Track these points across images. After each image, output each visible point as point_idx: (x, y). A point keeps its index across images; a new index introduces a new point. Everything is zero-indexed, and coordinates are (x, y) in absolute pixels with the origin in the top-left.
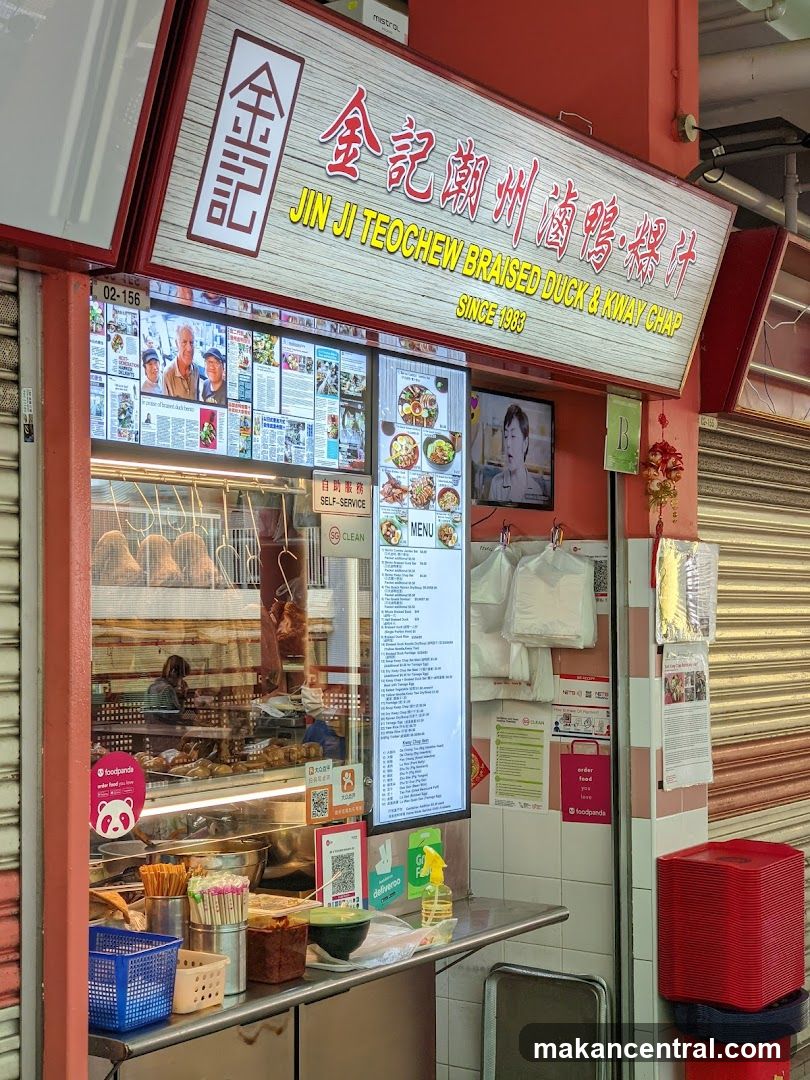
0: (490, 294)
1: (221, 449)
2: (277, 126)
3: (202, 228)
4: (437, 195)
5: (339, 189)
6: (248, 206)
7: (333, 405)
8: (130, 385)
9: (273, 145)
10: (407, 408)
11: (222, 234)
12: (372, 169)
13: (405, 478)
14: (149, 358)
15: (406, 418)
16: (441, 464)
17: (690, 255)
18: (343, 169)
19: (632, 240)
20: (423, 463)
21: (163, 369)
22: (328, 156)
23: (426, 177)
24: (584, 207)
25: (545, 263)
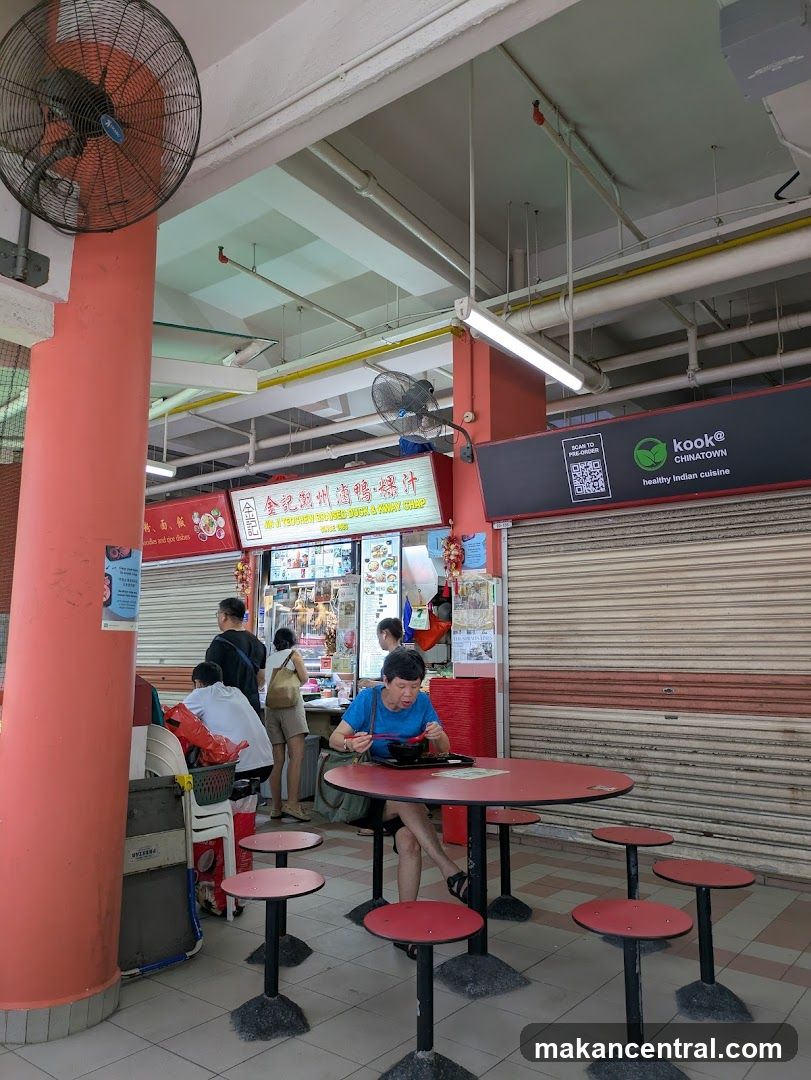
0: (329, 523)
1: (306, 578)
2: (254, 512)
3: (249, 538)
4: (299, 507)
5: (273, 518)
6: (255, 530)
7: (340, 559)
8: (285, 568)
9: (255, 516)
10: (375, 553)
11: (253, 537)
12: (279, 510)
13: (373, 574)
14: (289, 561)
15: (374, 556)
16: (389, 568)
17: (413, 479)
18: (272, 513)
19: (378, 487)
20: (381, 568)
21: (292, 562)
22: (267, 512)
23: (293, 505)
24: (351, 488)
25: (346, 508)
